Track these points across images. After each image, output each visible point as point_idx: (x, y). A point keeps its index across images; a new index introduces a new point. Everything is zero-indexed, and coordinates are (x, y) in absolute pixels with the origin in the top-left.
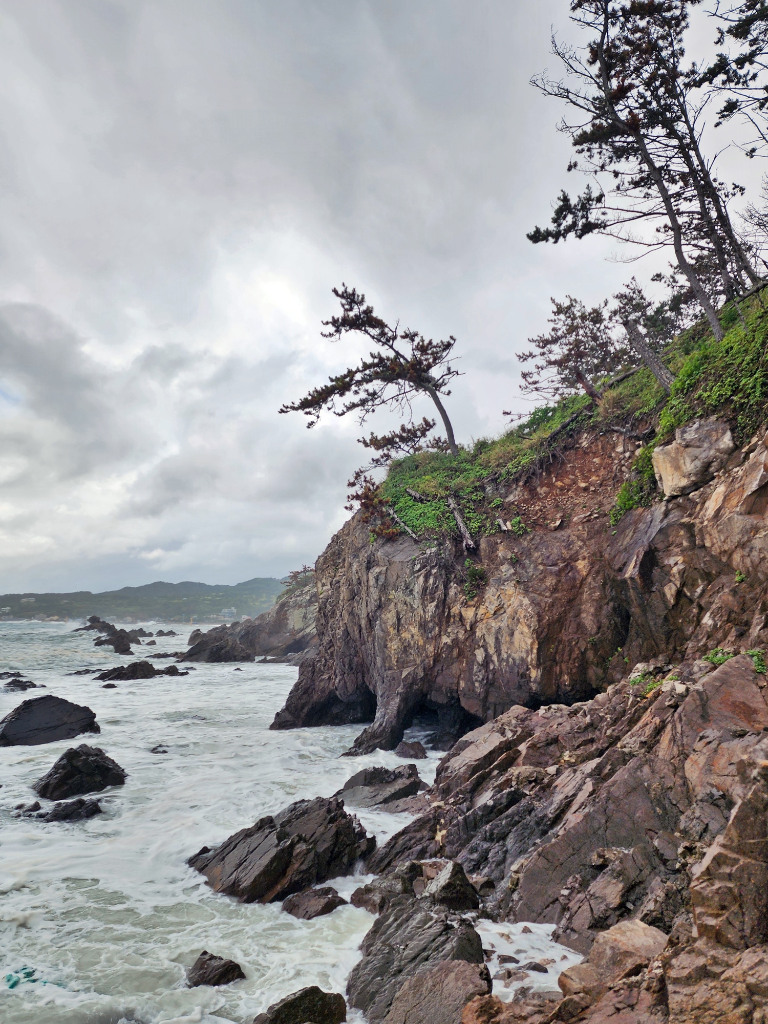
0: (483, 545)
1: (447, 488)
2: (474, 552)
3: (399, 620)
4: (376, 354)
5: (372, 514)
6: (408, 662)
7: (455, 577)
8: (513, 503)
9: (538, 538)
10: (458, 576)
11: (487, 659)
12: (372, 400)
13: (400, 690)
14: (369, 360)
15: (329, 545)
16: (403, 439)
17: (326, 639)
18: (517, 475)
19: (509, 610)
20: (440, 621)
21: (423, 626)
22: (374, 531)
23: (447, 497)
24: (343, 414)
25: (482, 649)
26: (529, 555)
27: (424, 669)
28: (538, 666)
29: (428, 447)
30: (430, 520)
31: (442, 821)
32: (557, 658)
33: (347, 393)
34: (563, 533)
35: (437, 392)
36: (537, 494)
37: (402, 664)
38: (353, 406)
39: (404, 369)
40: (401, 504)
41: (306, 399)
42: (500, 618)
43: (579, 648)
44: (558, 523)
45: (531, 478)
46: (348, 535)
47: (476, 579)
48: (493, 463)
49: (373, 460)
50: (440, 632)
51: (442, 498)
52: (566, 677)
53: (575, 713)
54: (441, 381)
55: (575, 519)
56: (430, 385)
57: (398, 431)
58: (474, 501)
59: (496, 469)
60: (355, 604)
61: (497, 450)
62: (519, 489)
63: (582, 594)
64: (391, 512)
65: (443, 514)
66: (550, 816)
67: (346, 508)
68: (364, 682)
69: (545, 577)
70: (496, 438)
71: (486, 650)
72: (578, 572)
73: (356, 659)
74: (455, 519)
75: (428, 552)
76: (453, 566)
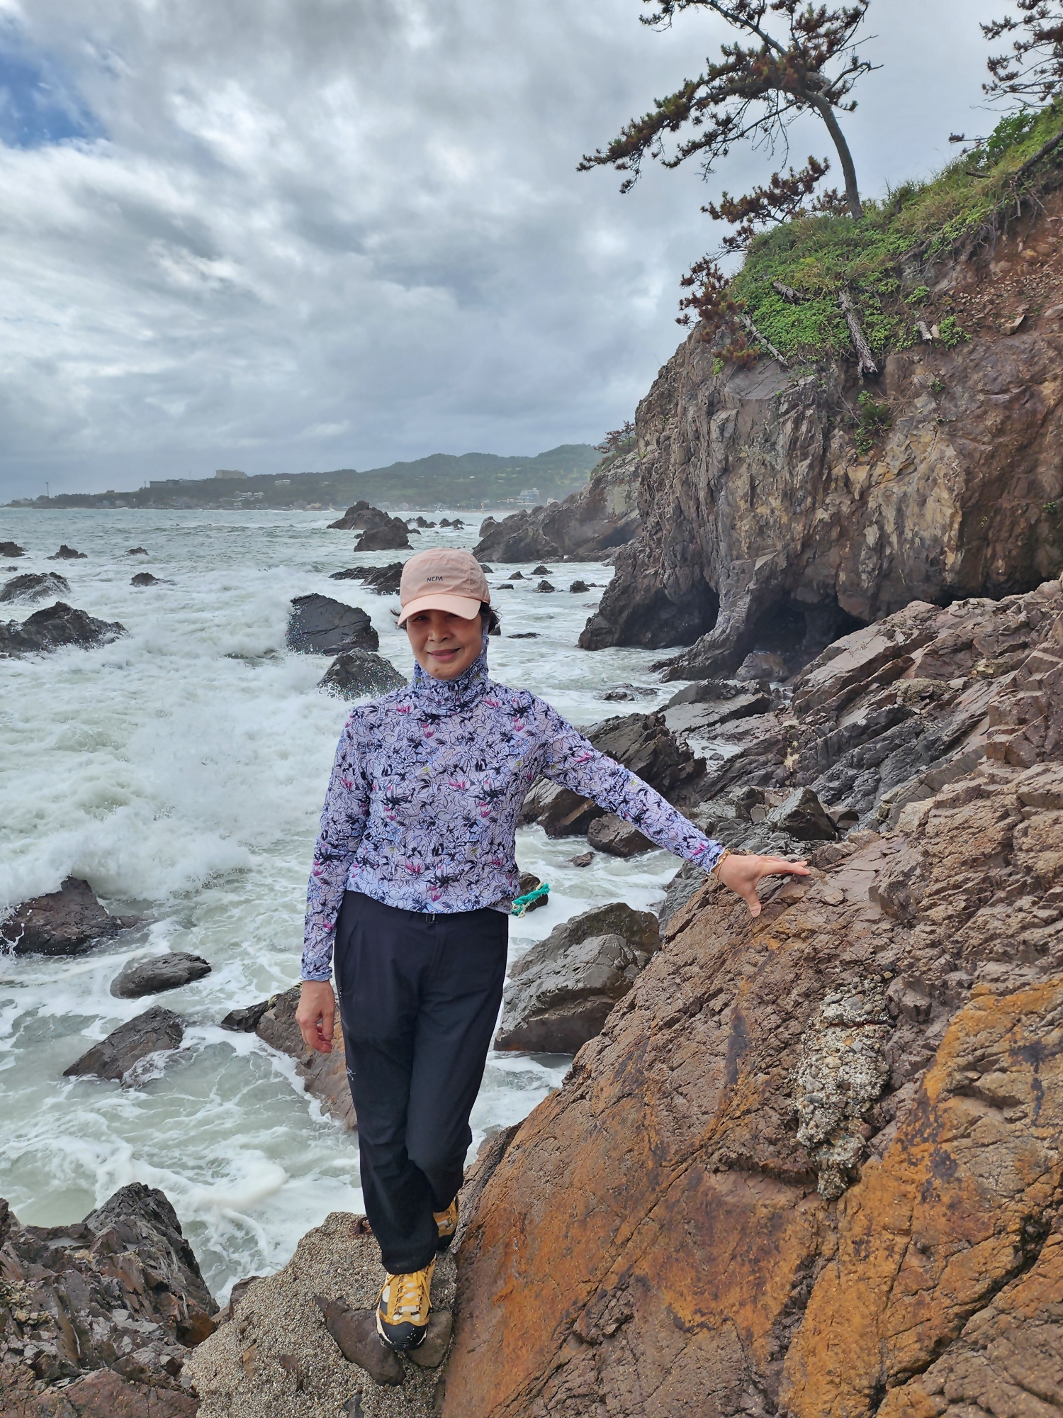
0: (890, 366)
1: (838, 276)
2: (874, 379)
3: (753, 488)
4: (732, 47)
5: (718, 327)
6: (764, 549)
7: (842, 420)
8: (946, 293)
9: (981, 349)
10: (846, 419)
11: (883, 541)
12: (723, 133)
13: (752, 586)
14: (720, 60)
15: (655, 383)
16: (775, 201)
17: (652, 520)
18: (958, 244)
19: (922, 468)
20: (815, 488)
21: (788, 496)
22: (718, 355)
23: (838, 290)
24: (676, 164)
25: (875, 527)
26: (964, 378)
27: (788, 557)
28: (958, 548)
29: (815, 209)
30: (809, 332)
31: (795, 743)
32: (990, 535)
33: (683, 123)
34: (1025, 337)
35: (833, 108)
36: (988, 274)
37: (755, 551)
38: (695, 146)
39: (777, 69)
40: (763, 309)
41: (618, 142)
42: (907, 479)
43: (1027, 520)
44: (1018, 321)
45: (980, 246)
46: (682, 365)
47: (875, 422)
48: (919, 227)
49: (725, 240)
50: (814, 504)
51: (830, 293)
52: (1000, 562)
53: (1004, 610)
54: (839, 85)
55: (1049, 312)
56: (820, 94)
57: (766, 185)
58: (882, 295)
59: (922, 236)
60: (692, 470)
61: (928, 202)
62: (958, 268)
63: (1044, 435)
64: (748, 322)
65: (829, 319)
66: (946, 738)
67: (679, 321)
68: (703, 578)
69: (985, 412)
70: (929, 181)
71: (881, 528)
72: (1042, 401)
73: (692, 547)
74: (848, 327)
75: (802, 382)
76: (839, 404)
